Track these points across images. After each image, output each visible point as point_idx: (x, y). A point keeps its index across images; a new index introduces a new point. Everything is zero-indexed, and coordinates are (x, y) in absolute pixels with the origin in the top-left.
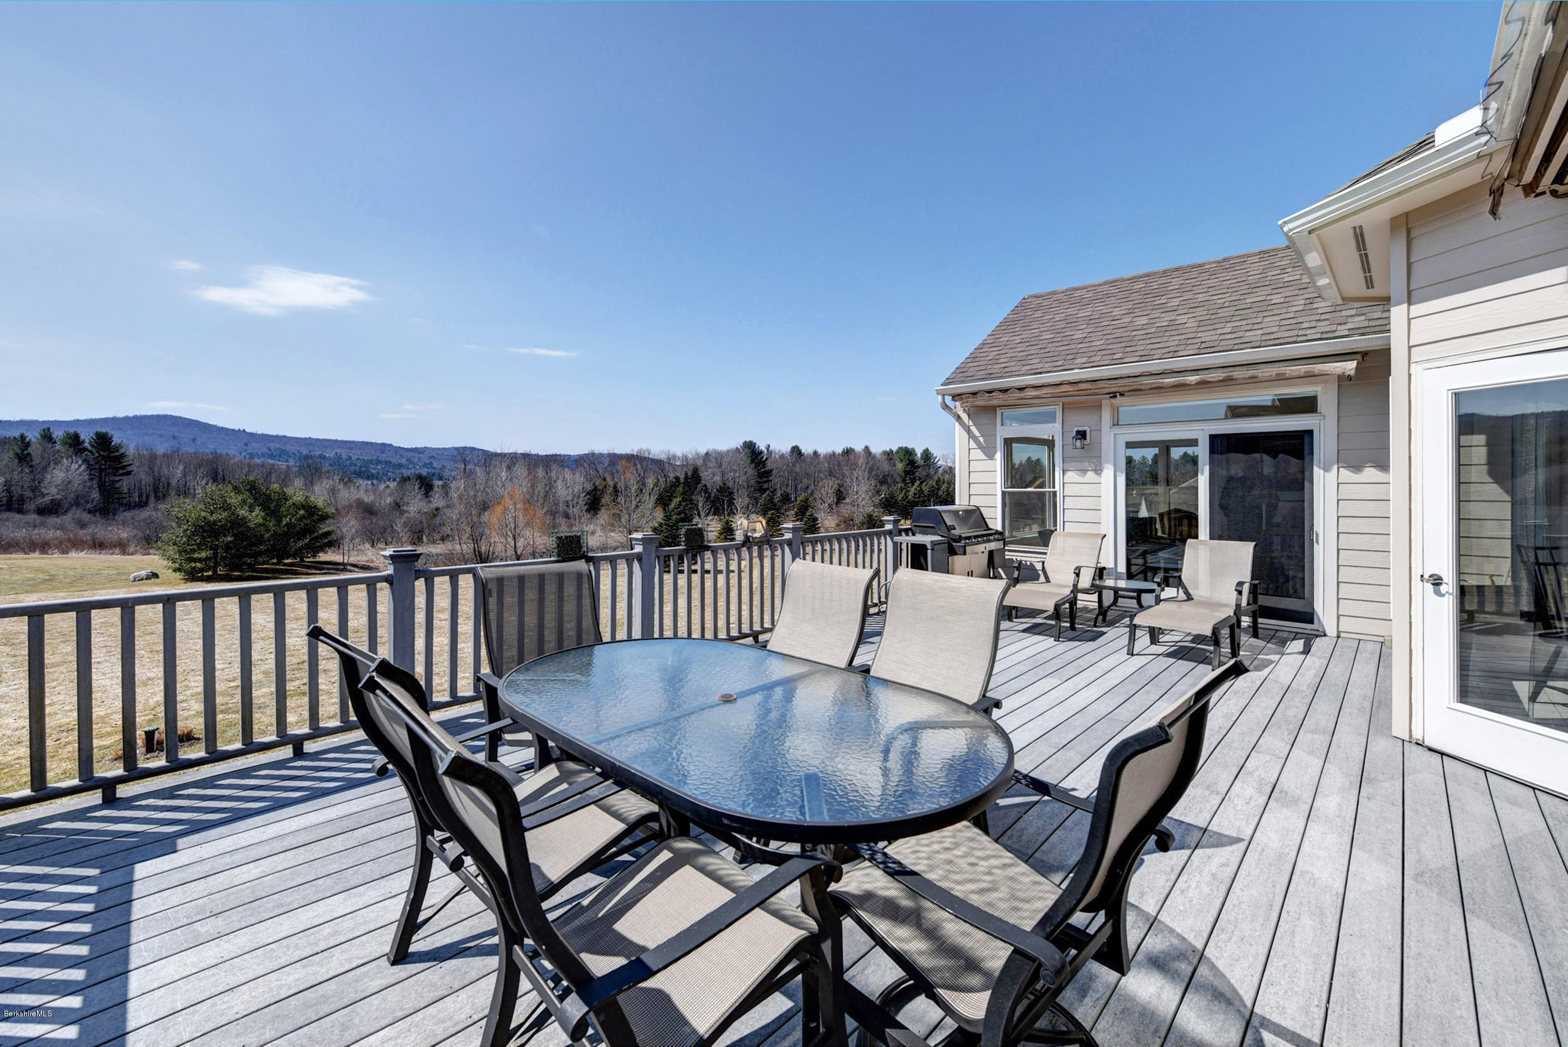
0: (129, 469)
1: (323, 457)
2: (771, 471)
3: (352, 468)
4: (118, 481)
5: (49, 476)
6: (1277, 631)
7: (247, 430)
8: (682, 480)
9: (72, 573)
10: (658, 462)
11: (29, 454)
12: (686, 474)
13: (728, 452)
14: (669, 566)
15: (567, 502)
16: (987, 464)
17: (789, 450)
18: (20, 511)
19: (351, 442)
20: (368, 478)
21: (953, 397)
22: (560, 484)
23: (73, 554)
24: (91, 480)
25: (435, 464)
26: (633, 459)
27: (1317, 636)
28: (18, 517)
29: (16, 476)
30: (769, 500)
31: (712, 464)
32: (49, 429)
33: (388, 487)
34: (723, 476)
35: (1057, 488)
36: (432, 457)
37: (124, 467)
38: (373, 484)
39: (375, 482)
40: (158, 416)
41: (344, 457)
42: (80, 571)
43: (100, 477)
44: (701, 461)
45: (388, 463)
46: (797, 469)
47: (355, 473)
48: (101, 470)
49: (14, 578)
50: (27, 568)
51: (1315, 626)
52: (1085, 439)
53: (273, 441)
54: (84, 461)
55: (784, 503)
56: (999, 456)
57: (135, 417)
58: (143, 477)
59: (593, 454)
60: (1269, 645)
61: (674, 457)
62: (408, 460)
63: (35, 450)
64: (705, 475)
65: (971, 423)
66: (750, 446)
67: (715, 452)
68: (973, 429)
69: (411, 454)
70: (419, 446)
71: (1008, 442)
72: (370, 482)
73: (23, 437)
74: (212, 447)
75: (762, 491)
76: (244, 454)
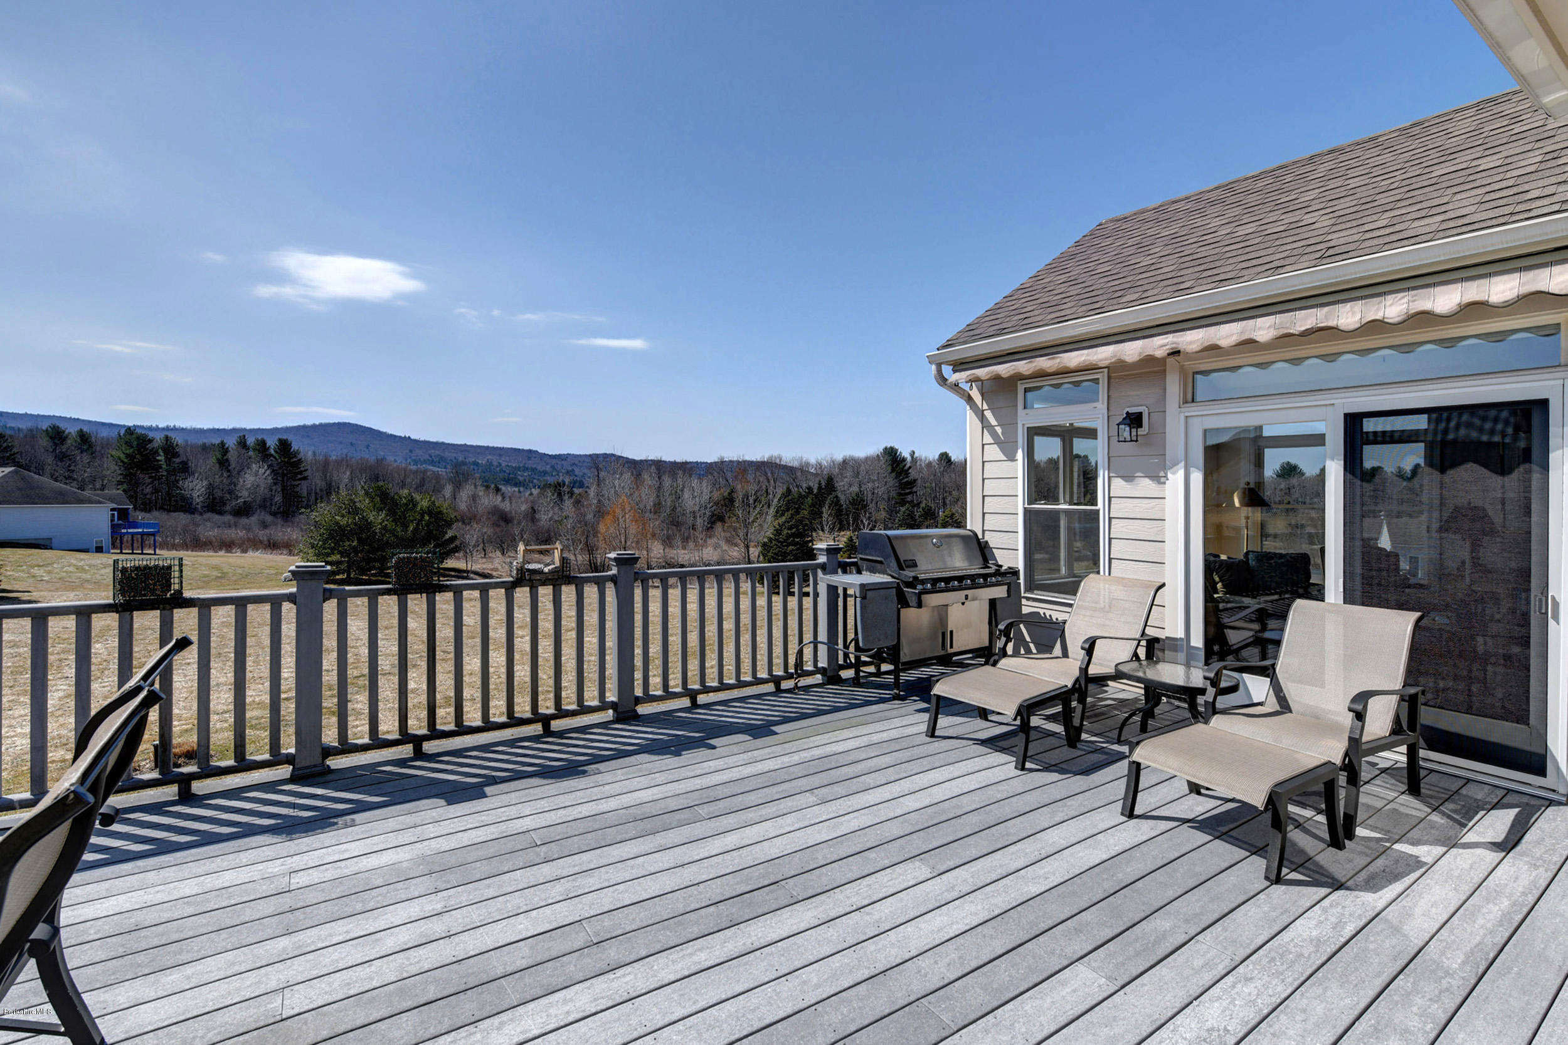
0: (306, 474)
1: (476, 464)
2: (915, 481)
3: (501, 475)
4: (297, 486)
5: (241, 480)
6: (1469, 780)
7: (412, 437)
8: (815, 491)
9: (240, 571)
10: (790, 470)
11: (227, 460)
12: (820, 484)
13: (867, 459)
14: (778, 587)
15: (694, 512)
16: (1005, 468)
17: (937, 457)
18: (220, 513)
19: (500, 449)
20: (516, 485)
21: (954, 366)
22: (687, 495)
23: (250, 553)
24: (275, 484)
25: (577, 472)
26: (762, 467)
27: (1551, 803)
28: (216, 517)
29: (218, 480)
30: (909, 515)
31: (849, 474)
32: (244, 436)
33: (531, 494)
34: (860, 487)
35: (1100, 505)
36: (574, 464)
37: (301, 473)
38: (520, 492)
39: (522, 489)
40: (339, 424)
41: (495, 464)
42: (246, 570)
43: (283, 481)
44: (837, 470)
45: (534, 470)
46: (946, 479)
47: (504, 480)
48: (283, 475)
49: (195, 574)
50: (207, 565)
51: (1549, 781)
52: (1140, 426)
53: (434, 448)
54: (269, 466)
55: (926, 518)
56: (1020, 455)
57: (321, 425)
58: (318, 481)
59: (722, 462)
60: (1435, 818)
61: (808, 464)
62: (553, 467)
63: (232, 456)
64: (840, 484)
65: (985, 407)
66: (891, 454)
67: (853, 459)
68: (988, 414)
69: (554, 461)
70: (562, 453)
71: (1034, 432)
72: (516, 489)
73: (223, 444)
74: (382, 453)
75: (903, 503)
76: (409, 460)
